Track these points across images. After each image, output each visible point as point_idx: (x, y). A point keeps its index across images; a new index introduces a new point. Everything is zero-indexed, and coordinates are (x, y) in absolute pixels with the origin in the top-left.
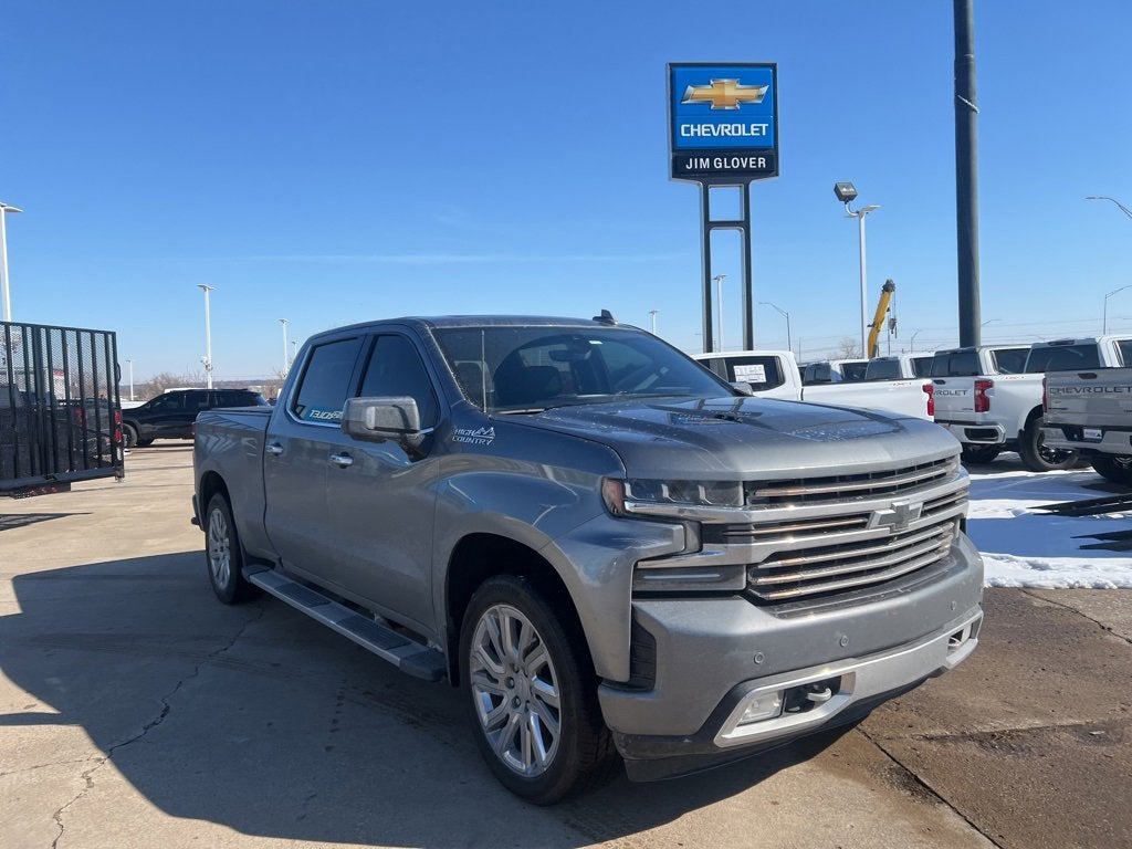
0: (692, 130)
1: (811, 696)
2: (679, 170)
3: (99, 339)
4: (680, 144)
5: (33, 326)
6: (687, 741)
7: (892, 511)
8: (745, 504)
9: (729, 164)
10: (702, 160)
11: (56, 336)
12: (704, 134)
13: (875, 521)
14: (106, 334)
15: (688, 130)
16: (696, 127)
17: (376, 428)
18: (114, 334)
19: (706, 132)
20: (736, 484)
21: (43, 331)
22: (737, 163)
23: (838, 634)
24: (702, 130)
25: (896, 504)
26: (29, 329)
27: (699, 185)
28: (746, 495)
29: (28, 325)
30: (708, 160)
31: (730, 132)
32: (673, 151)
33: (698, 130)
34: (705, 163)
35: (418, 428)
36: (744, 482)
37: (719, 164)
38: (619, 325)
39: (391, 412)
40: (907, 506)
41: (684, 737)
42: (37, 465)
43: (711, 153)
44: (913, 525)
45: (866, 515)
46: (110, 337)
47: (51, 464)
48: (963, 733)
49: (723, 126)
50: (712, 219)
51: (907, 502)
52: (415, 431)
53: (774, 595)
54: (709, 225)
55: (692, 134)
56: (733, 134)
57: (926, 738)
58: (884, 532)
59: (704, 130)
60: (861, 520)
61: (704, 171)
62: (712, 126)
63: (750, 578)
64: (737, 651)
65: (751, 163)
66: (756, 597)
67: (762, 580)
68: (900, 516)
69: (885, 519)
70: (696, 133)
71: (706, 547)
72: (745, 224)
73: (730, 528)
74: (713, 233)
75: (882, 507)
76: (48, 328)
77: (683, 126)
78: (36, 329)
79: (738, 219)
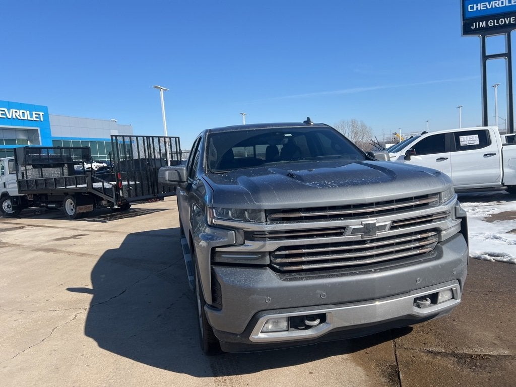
0: (475, 7)
1: (308, 323)
2: (467, 30)
3: (173, 140)
4: (468, 16)
5: (147, 137)
6: (238, 336)
7: (362, 227)
8: (266, 221)
9: (498, 22)
10: (481, 23)
11: (156, 140)
12: (482, 9)
13: (348, 232)
14: (176, 138)
15: (472, 8)
16: (477, 5)
17: (169, 181)
18: (179, 138)
19: (483, 7)
20: (260, 211)
21: (151, 139)
22: (502, 21)
23: (318, 291)
24: (481, 7)
25: (364, 223)
26: (145, 138)
27: (479, 36)
28: (266, 217)
29: (145, 136)
30: (484, 22)
31: (498, 5)
32: (463, 20)
33: (479, 7)
34: (483, 24)
35: (185, 180)
36: (265, 210)
37: (491, 23)
38: (315, 124)
39: (174, 173)
40: (375, 224)
41: (238, 334)
42: (151, 191)
43: (486, 18)
44: (380, 234)
45: (344, 228)
46: (177, 139)
47: (156, 191)
48: (454, 352)
49: (494, 2)
50: (487, 54)
51: (375, 221)
52: (184, 182)
53: (286, 268)
54: (485, 58)
55: (475, 9)
56: (501, 6)
57: (429, 352)
58: (358, 237)
59: (482, 6)
60: (339, 231)
61: (483, 28)
62: (487, 3)
63: (272, 259)
64: (255, 296)
65: (512, 20)
66: (276, 268)
67: (278, 260)
68: (367, 229)
69: (355, 231)
70: (477, 8)
71: (247, 242)
72: (508, 55)
73: (255, 233)
74: (488, 62)
75: (355, 224)
76: (153, 137)
77: (469, 6)
78: (148, 137)
79: (504, 52)
